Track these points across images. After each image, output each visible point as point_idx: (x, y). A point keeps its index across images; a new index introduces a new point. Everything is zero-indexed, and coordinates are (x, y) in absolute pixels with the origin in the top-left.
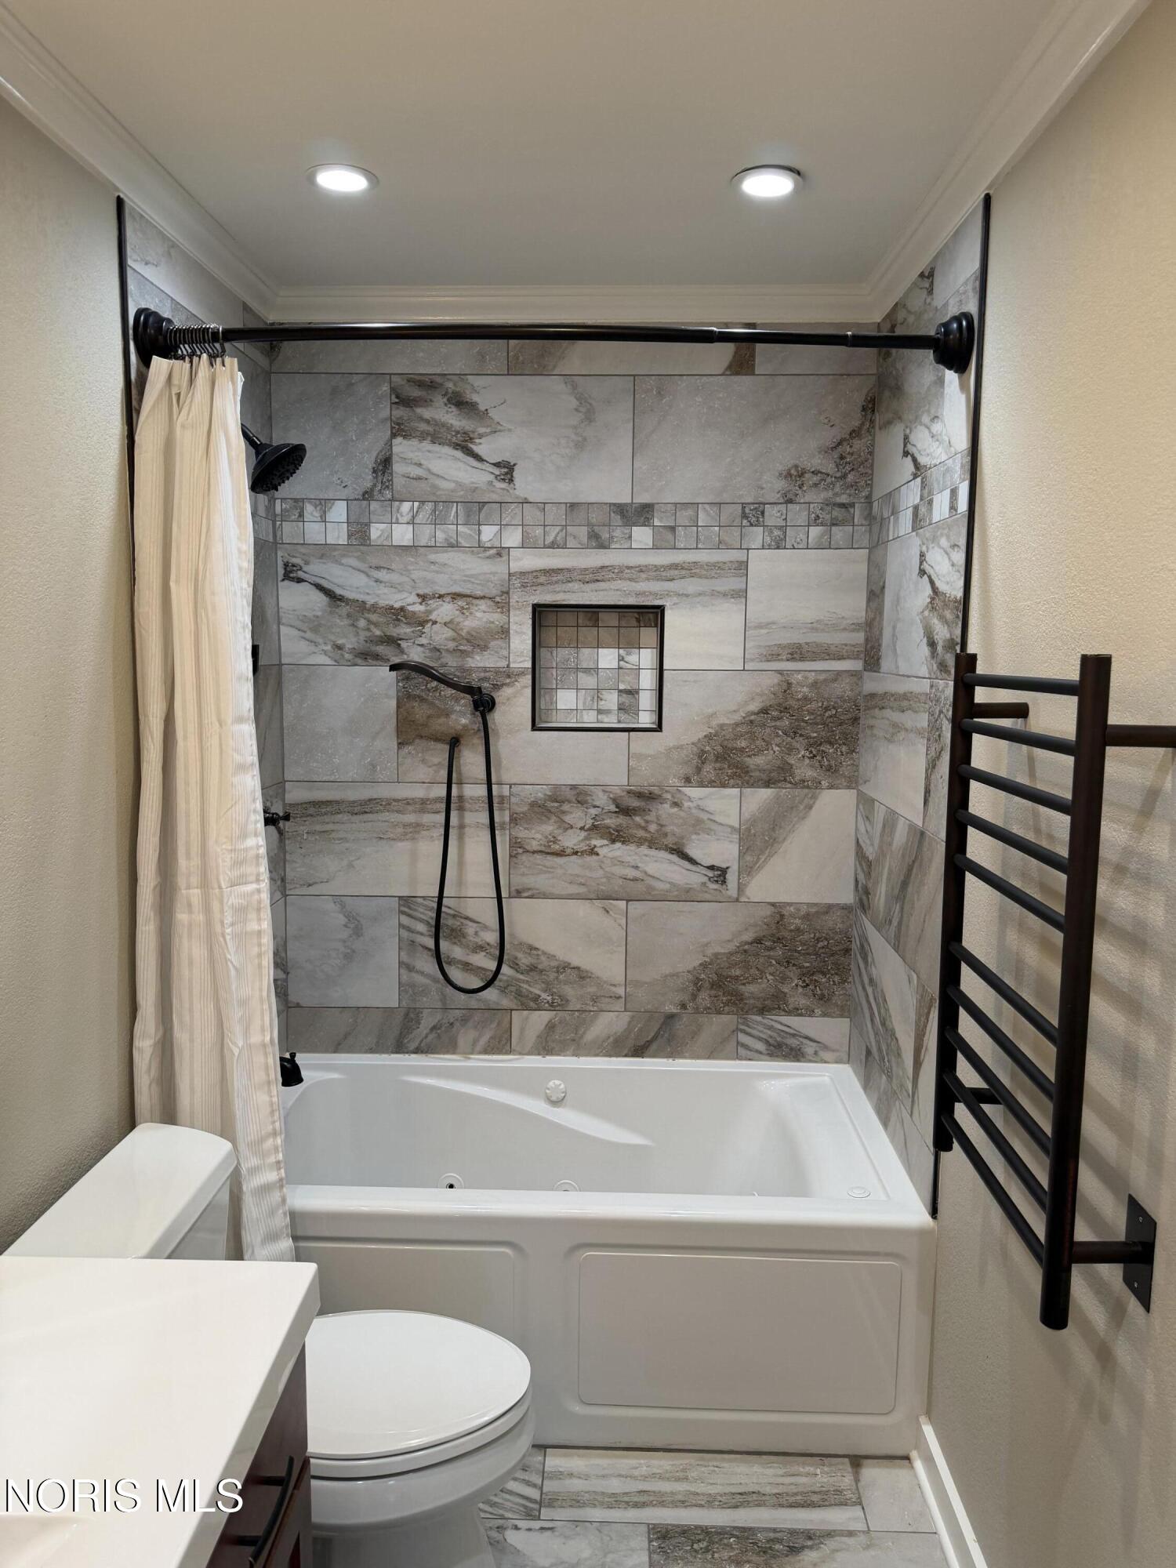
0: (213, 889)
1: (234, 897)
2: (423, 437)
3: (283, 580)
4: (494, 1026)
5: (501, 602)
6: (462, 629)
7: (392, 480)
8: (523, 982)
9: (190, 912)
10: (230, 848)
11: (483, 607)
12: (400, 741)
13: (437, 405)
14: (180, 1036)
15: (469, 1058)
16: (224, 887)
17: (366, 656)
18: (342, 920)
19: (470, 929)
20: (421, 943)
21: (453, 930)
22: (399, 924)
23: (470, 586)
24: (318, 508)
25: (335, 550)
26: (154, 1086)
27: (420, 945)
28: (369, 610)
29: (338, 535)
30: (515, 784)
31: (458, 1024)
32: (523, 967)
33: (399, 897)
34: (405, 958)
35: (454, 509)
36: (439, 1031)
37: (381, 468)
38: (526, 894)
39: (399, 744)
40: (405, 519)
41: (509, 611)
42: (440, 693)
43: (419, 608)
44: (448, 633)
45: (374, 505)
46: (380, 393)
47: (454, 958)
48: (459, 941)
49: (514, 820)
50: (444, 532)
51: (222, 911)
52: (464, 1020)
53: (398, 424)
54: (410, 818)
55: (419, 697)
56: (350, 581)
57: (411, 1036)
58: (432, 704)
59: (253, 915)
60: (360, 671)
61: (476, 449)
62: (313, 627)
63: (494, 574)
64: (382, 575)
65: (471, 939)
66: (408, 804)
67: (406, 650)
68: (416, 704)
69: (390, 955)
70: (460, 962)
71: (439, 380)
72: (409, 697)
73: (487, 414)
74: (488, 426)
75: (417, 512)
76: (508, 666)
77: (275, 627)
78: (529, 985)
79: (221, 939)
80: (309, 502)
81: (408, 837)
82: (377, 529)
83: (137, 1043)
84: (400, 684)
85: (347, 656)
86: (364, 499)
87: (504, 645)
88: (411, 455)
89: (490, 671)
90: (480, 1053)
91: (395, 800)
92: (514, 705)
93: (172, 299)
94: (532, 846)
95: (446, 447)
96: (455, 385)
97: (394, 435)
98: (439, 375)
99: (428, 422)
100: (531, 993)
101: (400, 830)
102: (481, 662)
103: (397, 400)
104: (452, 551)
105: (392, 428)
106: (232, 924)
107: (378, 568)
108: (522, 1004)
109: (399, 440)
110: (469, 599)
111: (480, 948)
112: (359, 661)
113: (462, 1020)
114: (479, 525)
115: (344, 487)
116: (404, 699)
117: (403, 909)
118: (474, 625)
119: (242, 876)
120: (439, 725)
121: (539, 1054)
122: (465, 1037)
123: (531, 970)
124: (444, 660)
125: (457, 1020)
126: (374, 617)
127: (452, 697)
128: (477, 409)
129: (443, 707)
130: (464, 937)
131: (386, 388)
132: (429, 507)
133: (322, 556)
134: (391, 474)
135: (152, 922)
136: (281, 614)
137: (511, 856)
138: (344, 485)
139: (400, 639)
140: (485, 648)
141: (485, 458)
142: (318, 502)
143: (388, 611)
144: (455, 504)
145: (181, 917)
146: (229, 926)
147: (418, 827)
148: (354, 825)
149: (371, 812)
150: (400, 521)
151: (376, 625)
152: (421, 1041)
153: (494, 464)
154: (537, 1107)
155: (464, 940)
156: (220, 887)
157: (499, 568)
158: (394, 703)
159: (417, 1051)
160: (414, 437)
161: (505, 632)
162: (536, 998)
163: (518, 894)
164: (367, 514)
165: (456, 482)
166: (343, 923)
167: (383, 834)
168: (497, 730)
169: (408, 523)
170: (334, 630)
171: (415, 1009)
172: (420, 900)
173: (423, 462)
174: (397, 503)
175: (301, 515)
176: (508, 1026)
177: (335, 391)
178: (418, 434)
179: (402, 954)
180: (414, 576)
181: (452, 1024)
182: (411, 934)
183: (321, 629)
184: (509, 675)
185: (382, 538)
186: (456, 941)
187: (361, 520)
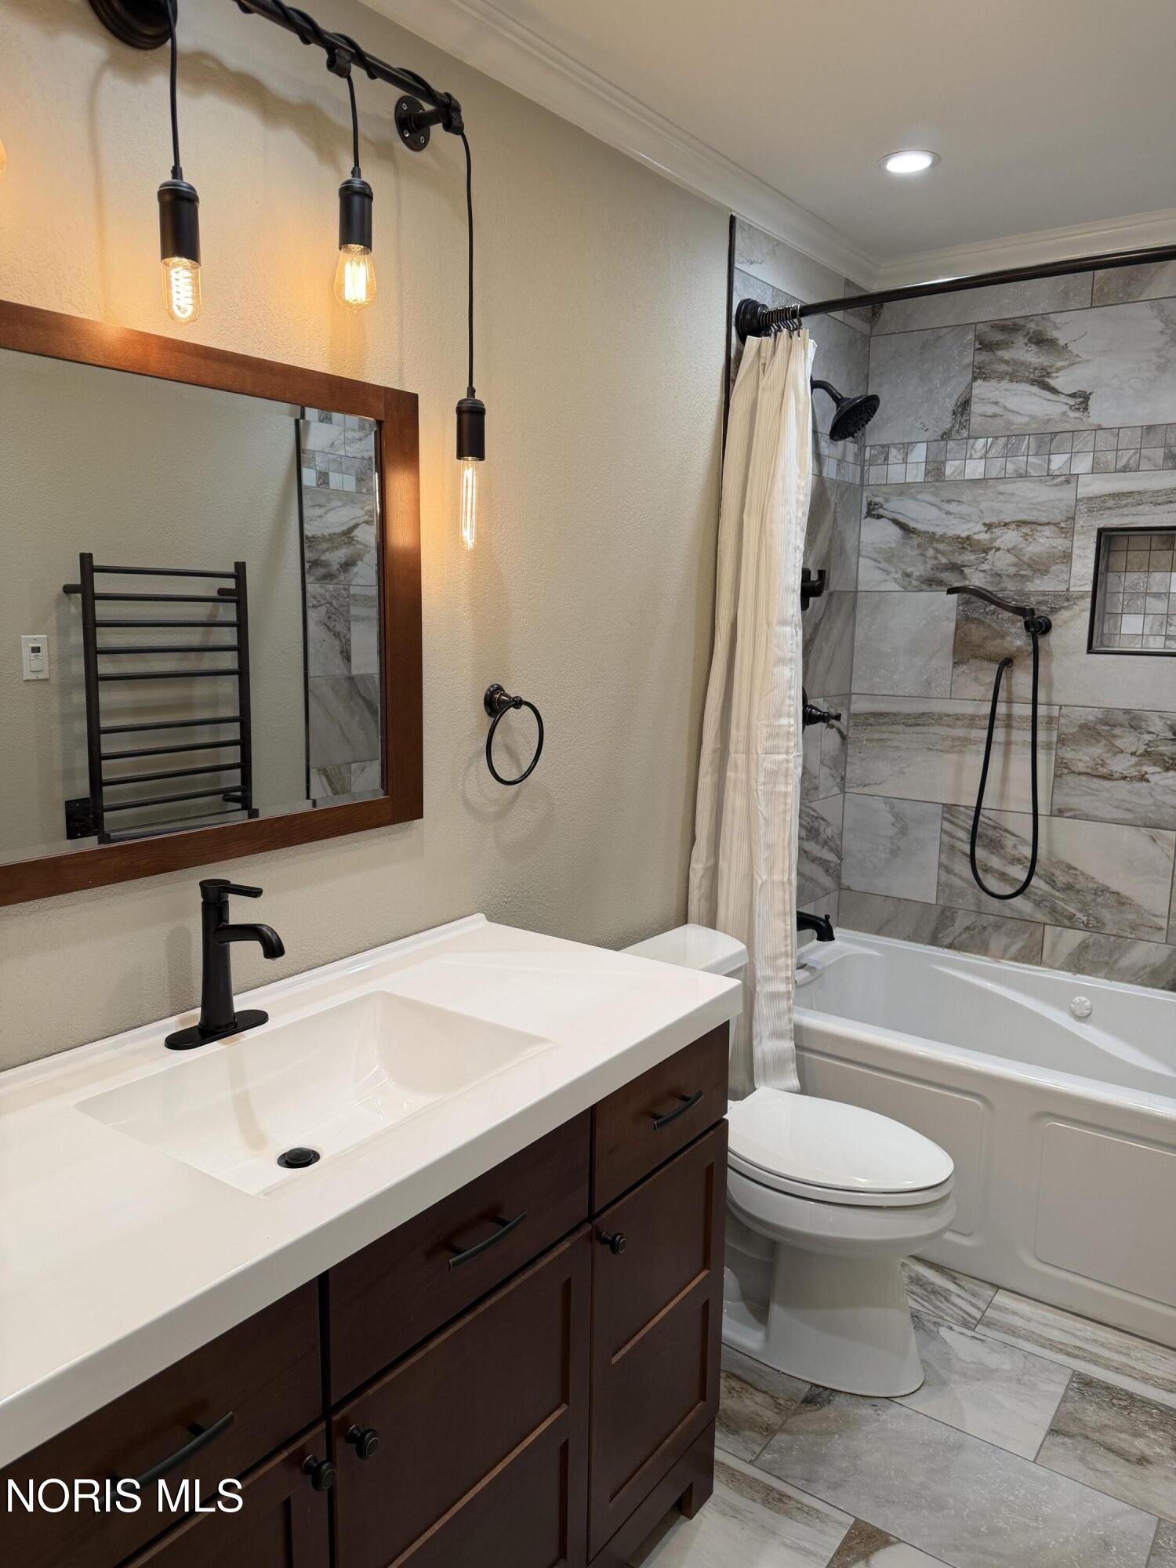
0: (752, 754)
1: (768, 762)
2: (1001, 377)
3: (866, 517)
4: (1026, 936)
5: (1066, 528)
6: (1024, 555)
7: (969, 420)
8: (1059, 898)
9: (736, 771)
10: (767, 723)
11: (1047, 533)
12: (955, 661)
13: (1017, 346)
14: (723, 865)
15: (999, 962)
16: (759, 753)
17: (931, 582)
18: (890, 818)
19: (1009, 841)
20: (961, 849)
21: (991, 840)
22: (942, 829)
23: (1036, 513)
24: (902, 451)
25: (912, 487)
26: (703, 902)
27: (960, 850)
28: (938, 540)
29: (916, 473)
30: (1065, 706)
31: (990, 929)
32: (1060, 885)
33: (943, 804)
34: (944, 860)
35: (1026, 442)
36: (972, 932)
37: (960, 410)
38: (1068, 814)
39: (955, 663)
40: (978, 455)
41: (1073, 536)
42: (997, 616)
43: (984, 537)
44: (1011, 559)
45: (951, 444)
46: (965, 341)
47: (992, 867)
48: (997, 851)
49: (1062, 741)
50: (1014, 463)
51: (757, 772)
52: (997, 927)
53: (979, 368)
54: (959, 732)
55: (976, 619)
56: (923, 514)
57: (946, 932)
58: (989, 626)
59: (781, 779)
60: (925, 596)
61: (1052, 382)
62: (888, 557)
63: (1060, 500)
64: (953, 507)
65: (1009, 851)
66: (958, 719)
67: (968, 576)
68: (973, 626)
69: (932, 856)
70: (996, 871)
71: (1021, 322)
72: (968, 619)
73: (1067, 347)
74: (1066, 360)
75: (990, 447)
76: (1068, 590)
77: (854, 559)
78: (1066, 904)
79: (755, 794)
80: (895, 447)
81: (955, 750)
82: (952, 466)
83: (693, 865)
84: (960, 608)
85: (914, 583)
86: (942, 440)
87: (1065, 569)
88: (989, 395)
89: (1048, 595)
90: (1011, 959)
91: (946, 715)
92: (1070, 628)
93: (774, 287)
94: (1078, 768)
95: (1023, 384)
96: (1037, 325)
97: (974, 379)
98: (1022, 317)
99: (1007, 362)
100: (1066, 910)
101: (948, 743)
102: (1042, 585)
103: (980, 347)
104: (1020, 481)
105: (974, 372)
106: (764, 784)
107: (949, 501)
108: (1056, 920)
109: (979, 382)
110: (1033, 526)
111: (1015, 860)
112: (924, 587)
113: (995, 926)
114: (1050, 454)
115: (926, 430)
116: (964, 621)
117: (946, 815)
118: (1036, 550)
119: (775, 747)
120: (997, 646)
121: (1069, 971)
122: (997, 942)
123: (1068, 889)
124: (1003, 585)
125: (990, 924)
126: (941, 547)
127: (1009, 620)
128: (1057, 345)
129: (999, 629)
130: (1002, 848)
131: (971, 337)
132: (1002, 441)
133: (901, 494)
134: (969, 414)
135: (709, 777)
136: (861, 547)
137: (1055, 776)
138: (925, 428)
139: (964, 566)
140: (1046, 572)
141: (1060, 390)
142: (901, 446)
143: (956, 540)
144: (1027, 437)
145: (730, 774)
146: (762, 784)
147: (966, 741)
148: (908, 736)
149: (924, 725)
150: (974, 457)
151: (943, 553)
152: (955, 938)
153: (1070, 396)
154: (1062, 1019)
155: (1002, 851)
156: (757, 753)
157: (1067, 495)
158: (953, 625)
159: (950, 946)
160: (993, 379)
161: (1067, 557)
162: (1071, 917)
163: (1060, 813)
164: (944, 453)
165: (1029, 416)
166: (892, 822)
167: (933, 746)
168: (1052, 652)
169: (981, 458)
170: (905, 560)
171: (951, 908)
172: (962, 809)
173: (999, 400)
174: (973, 440)
175: (886, 459)
176: (1040, 938)
177: (924, 346)
178: (998, 375)
179: (942, 856)
180: (981, 507)
181: (985, 928)
182: (951, 839)
183: (894, 559)
184: (1068, 598)
185: (955, 474)
186: (995, 851)
187: (939, 459)
